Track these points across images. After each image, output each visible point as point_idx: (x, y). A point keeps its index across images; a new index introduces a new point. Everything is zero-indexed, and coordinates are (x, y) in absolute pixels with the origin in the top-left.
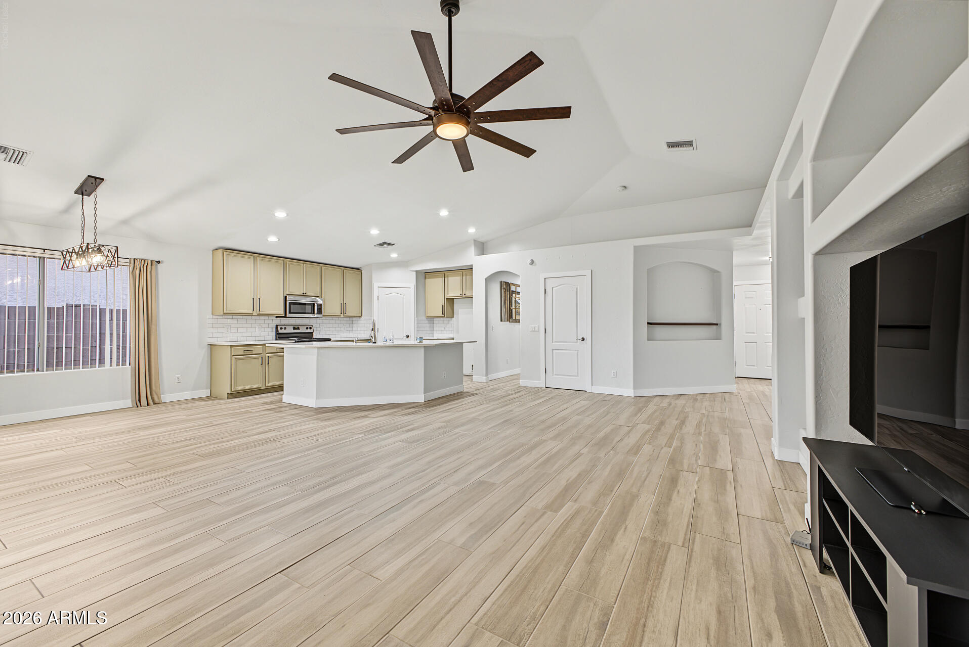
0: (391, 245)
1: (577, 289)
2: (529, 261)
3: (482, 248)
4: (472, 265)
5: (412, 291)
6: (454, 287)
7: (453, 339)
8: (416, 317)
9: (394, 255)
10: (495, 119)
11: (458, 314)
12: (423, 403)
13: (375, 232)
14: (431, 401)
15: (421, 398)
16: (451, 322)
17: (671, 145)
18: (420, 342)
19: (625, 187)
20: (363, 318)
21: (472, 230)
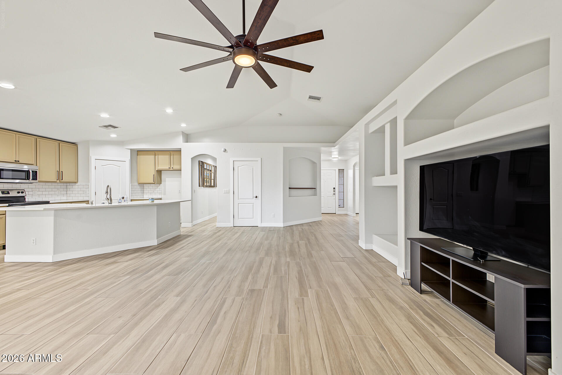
0: (115, 127)
1: (253, 168)
2: (223, 150)
3: (187, 138)
4: (181, 149)
5: (127, 164)
6: (163, 162)
7: (161, 199)
8: (131, 183)
9: (113, 136)
10: (271, 61)
11: (165, 181)
12: (156, 246)
13: (104, 115)
14: (162, 244)
15: (155, 242)
16: (159, 187)
17: (311, 97)
18: (152, 202)
19: (281, 114)
20: (79, 183)
21: (183, 125)
